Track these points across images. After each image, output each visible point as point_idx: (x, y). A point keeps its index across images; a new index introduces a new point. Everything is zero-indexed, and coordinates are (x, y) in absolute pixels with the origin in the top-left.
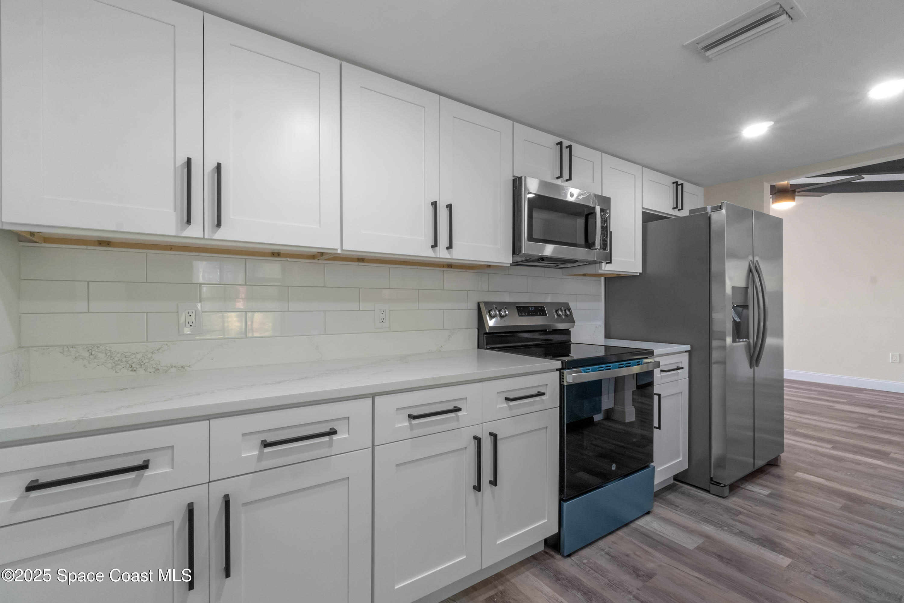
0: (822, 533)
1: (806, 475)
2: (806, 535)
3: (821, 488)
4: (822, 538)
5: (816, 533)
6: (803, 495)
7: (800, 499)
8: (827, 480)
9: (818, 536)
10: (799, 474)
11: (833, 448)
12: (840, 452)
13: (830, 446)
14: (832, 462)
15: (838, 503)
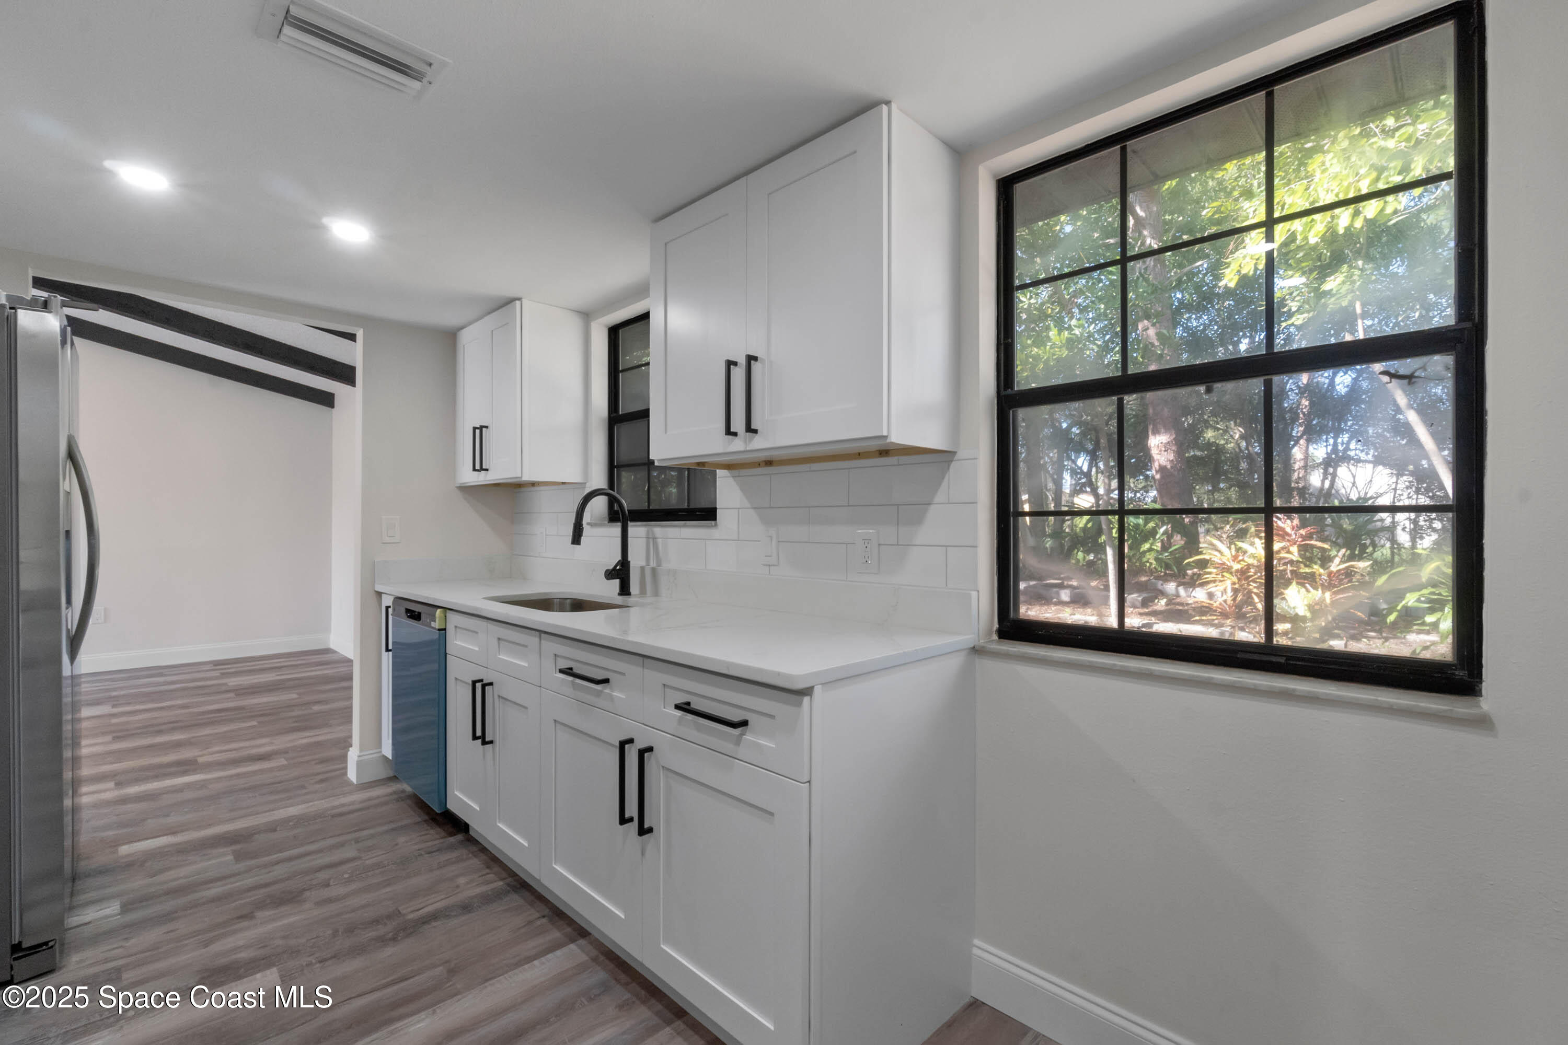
0: (261, 905)
1: (135, 844)
2: (245, 923)
3: (182, 850)
4: (267, 913)
5: (252, 912)
6: (172, 874)
7: (174, 884)
8: (174, 833)
9: (259, 914)
10: (124, 850)
11: (119, 785)
12: (137, 787)
13: (111, 785)
14: (143, 806)
15: (224, 858)
